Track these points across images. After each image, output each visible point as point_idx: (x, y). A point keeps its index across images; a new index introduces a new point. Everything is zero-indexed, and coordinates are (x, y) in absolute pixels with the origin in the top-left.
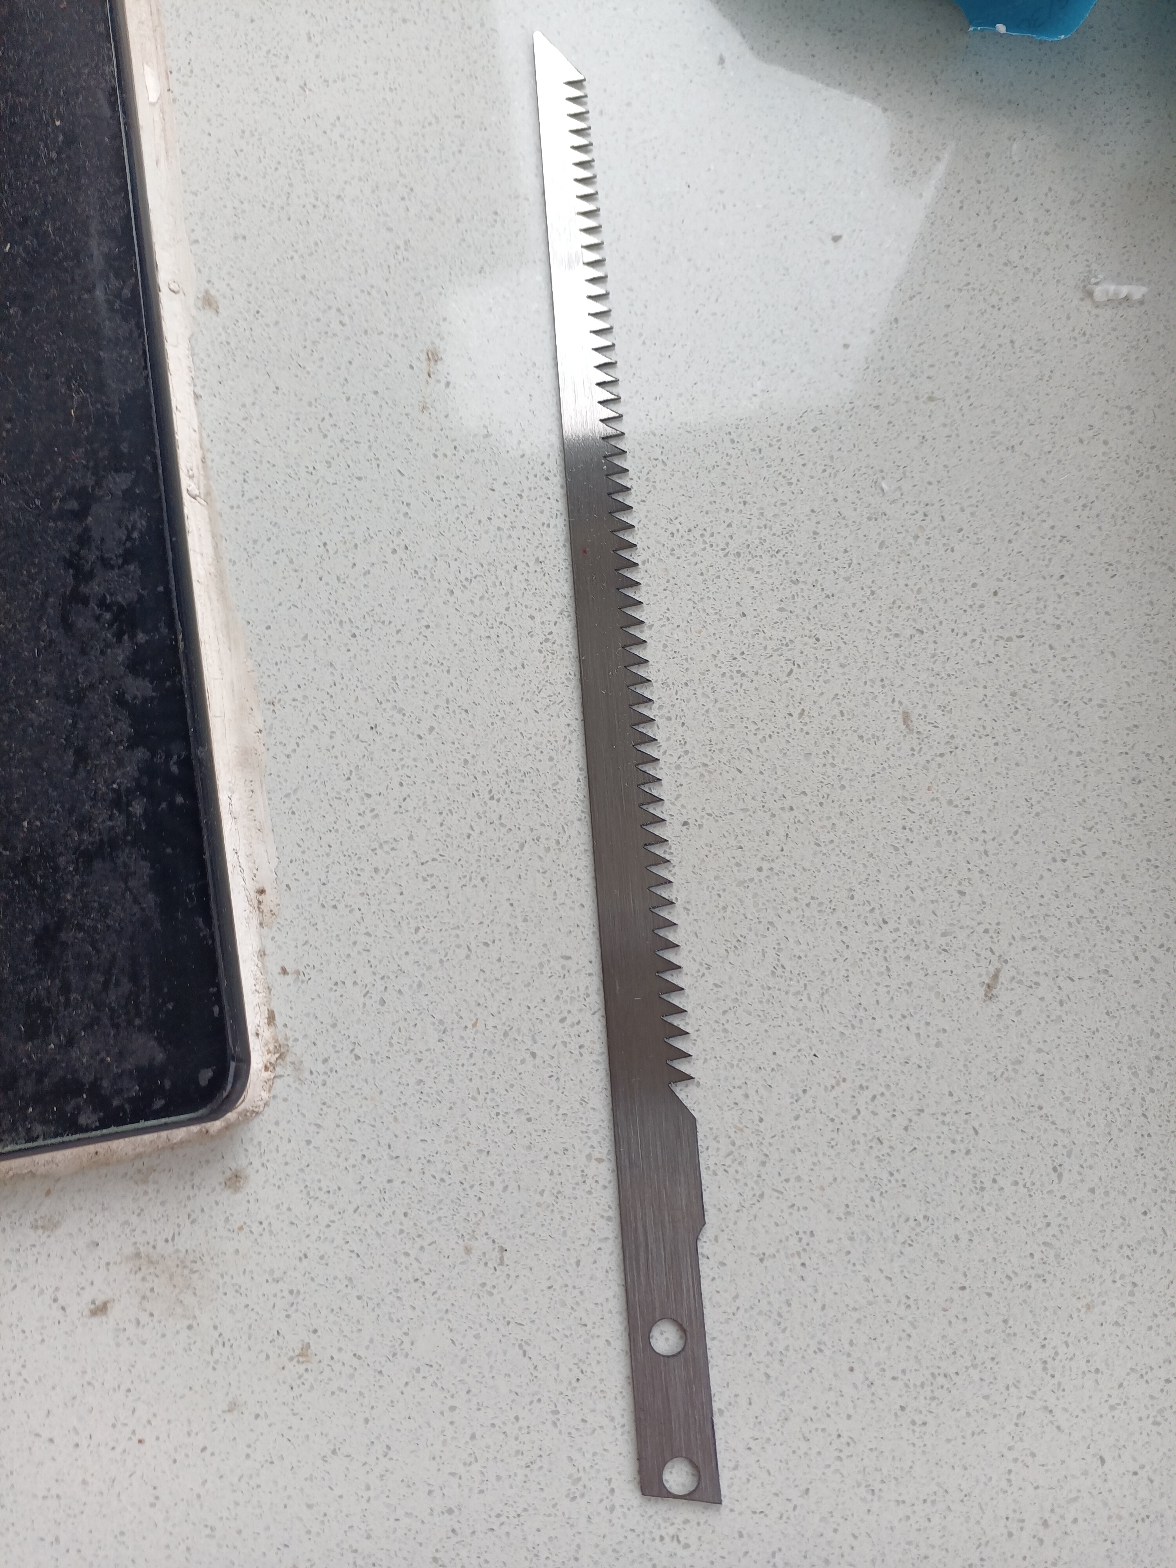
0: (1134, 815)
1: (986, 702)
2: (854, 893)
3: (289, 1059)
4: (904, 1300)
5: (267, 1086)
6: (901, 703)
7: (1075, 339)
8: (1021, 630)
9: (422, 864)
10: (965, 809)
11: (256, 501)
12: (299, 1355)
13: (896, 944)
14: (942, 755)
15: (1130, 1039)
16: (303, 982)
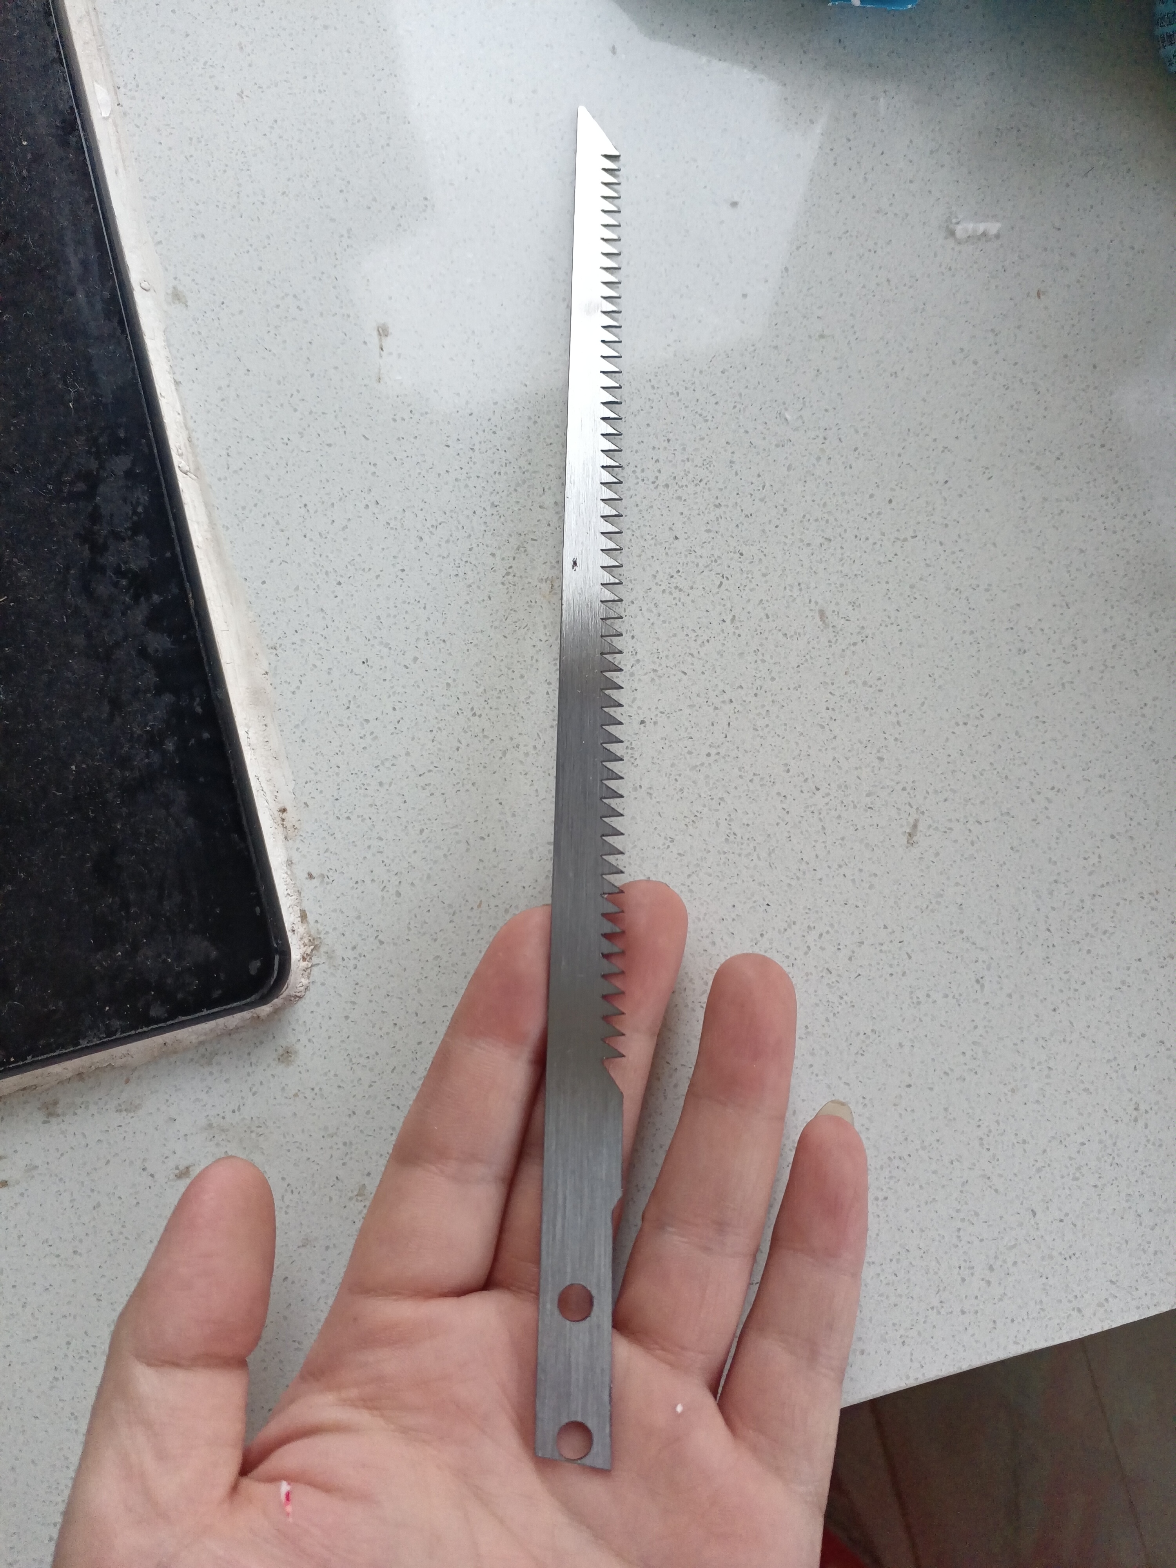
0: (1022, 680)
1: (889, 594)
2: (788, 767)
3: (323, 949)
4: (861, 1100)
5: (306, 973)
6: (817, 603)
7: (943, 274)
8: (915, 531)
9: (420, 775)
10: (878, 688)
11: (240, 472)
12: (357, 1195)
13: (828, 806)
14: (855, 644)
15: (1032, 867)
16: (328, 883)
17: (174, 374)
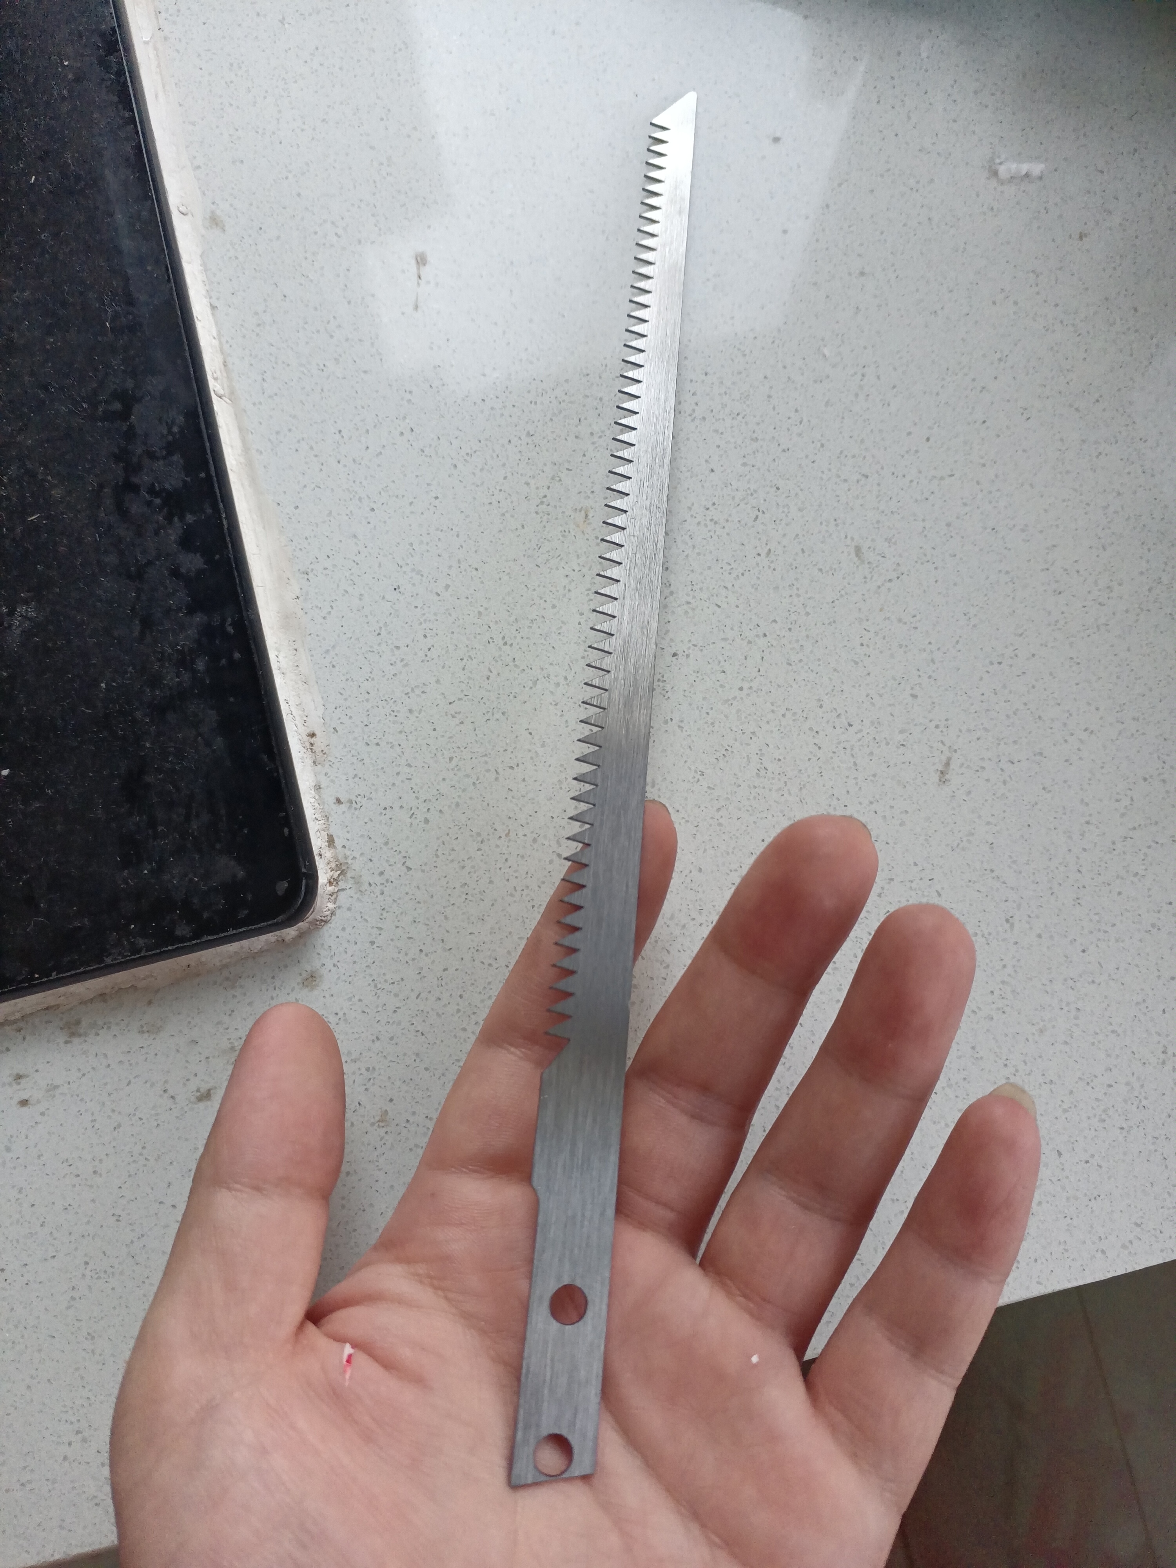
0: (1057, 621)
1: (925, 533)
2: (822, 703)
3: (349, 874)
5: (333, 898)
6: (852, 539)
7: (985, 214)
8: (952, 470)
9: (450, 703)
10: (913, 625)
11: (275, 397)
12: (378, 1121)
13: (861, 743)
14: (890, 581)
15: (1064, 808)
16: (356, 809)
17: (211, 298)
